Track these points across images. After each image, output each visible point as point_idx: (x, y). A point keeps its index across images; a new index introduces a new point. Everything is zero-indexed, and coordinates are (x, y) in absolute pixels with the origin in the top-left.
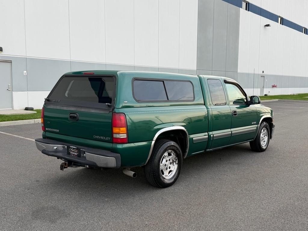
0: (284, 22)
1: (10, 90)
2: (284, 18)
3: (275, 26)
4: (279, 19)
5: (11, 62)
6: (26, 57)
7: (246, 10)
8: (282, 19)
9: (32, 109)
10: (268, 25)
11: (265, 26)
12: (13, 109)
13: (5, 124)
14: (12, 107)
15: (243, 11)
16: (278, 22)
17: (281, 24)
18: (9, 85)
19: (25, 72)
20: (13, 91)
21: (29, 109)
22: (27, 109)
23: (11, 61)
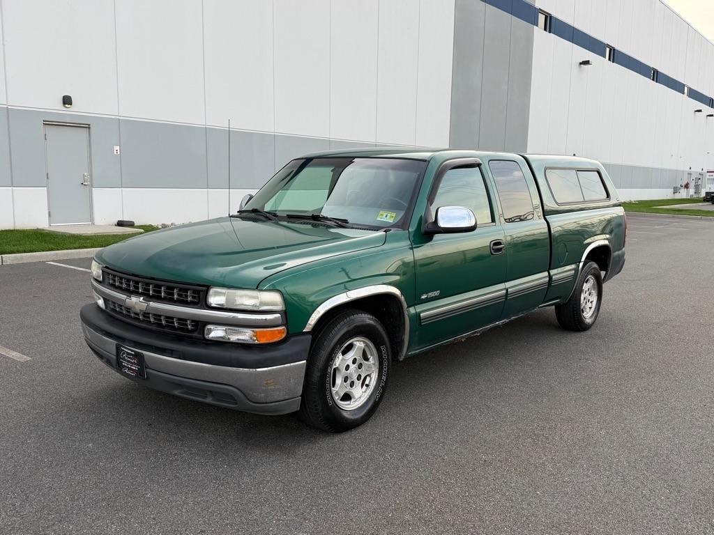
0: (615, 56)
1: (88, 184)
2: (617, 48)
3: (600, 63)
4: (608, 50)
5: (89, 128)
6: (118, 117)
7: (545, 29)
8: (612, 50)
9: (131, 224)
10: (586, 63)
11: (581, 64)
12: (93, 224)
13: (88, 253)
14: (92, 219)
15: (539, 32)
16: (605, 57)
17: (609, 59)
18: (86, 174)
19: (118, 148)
20: (92, 186)
21: (125, 223)
22: (120, 224)
23: (89, 125)
